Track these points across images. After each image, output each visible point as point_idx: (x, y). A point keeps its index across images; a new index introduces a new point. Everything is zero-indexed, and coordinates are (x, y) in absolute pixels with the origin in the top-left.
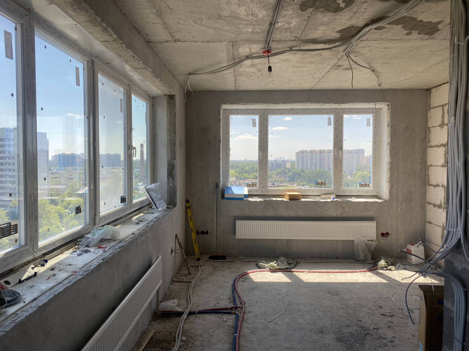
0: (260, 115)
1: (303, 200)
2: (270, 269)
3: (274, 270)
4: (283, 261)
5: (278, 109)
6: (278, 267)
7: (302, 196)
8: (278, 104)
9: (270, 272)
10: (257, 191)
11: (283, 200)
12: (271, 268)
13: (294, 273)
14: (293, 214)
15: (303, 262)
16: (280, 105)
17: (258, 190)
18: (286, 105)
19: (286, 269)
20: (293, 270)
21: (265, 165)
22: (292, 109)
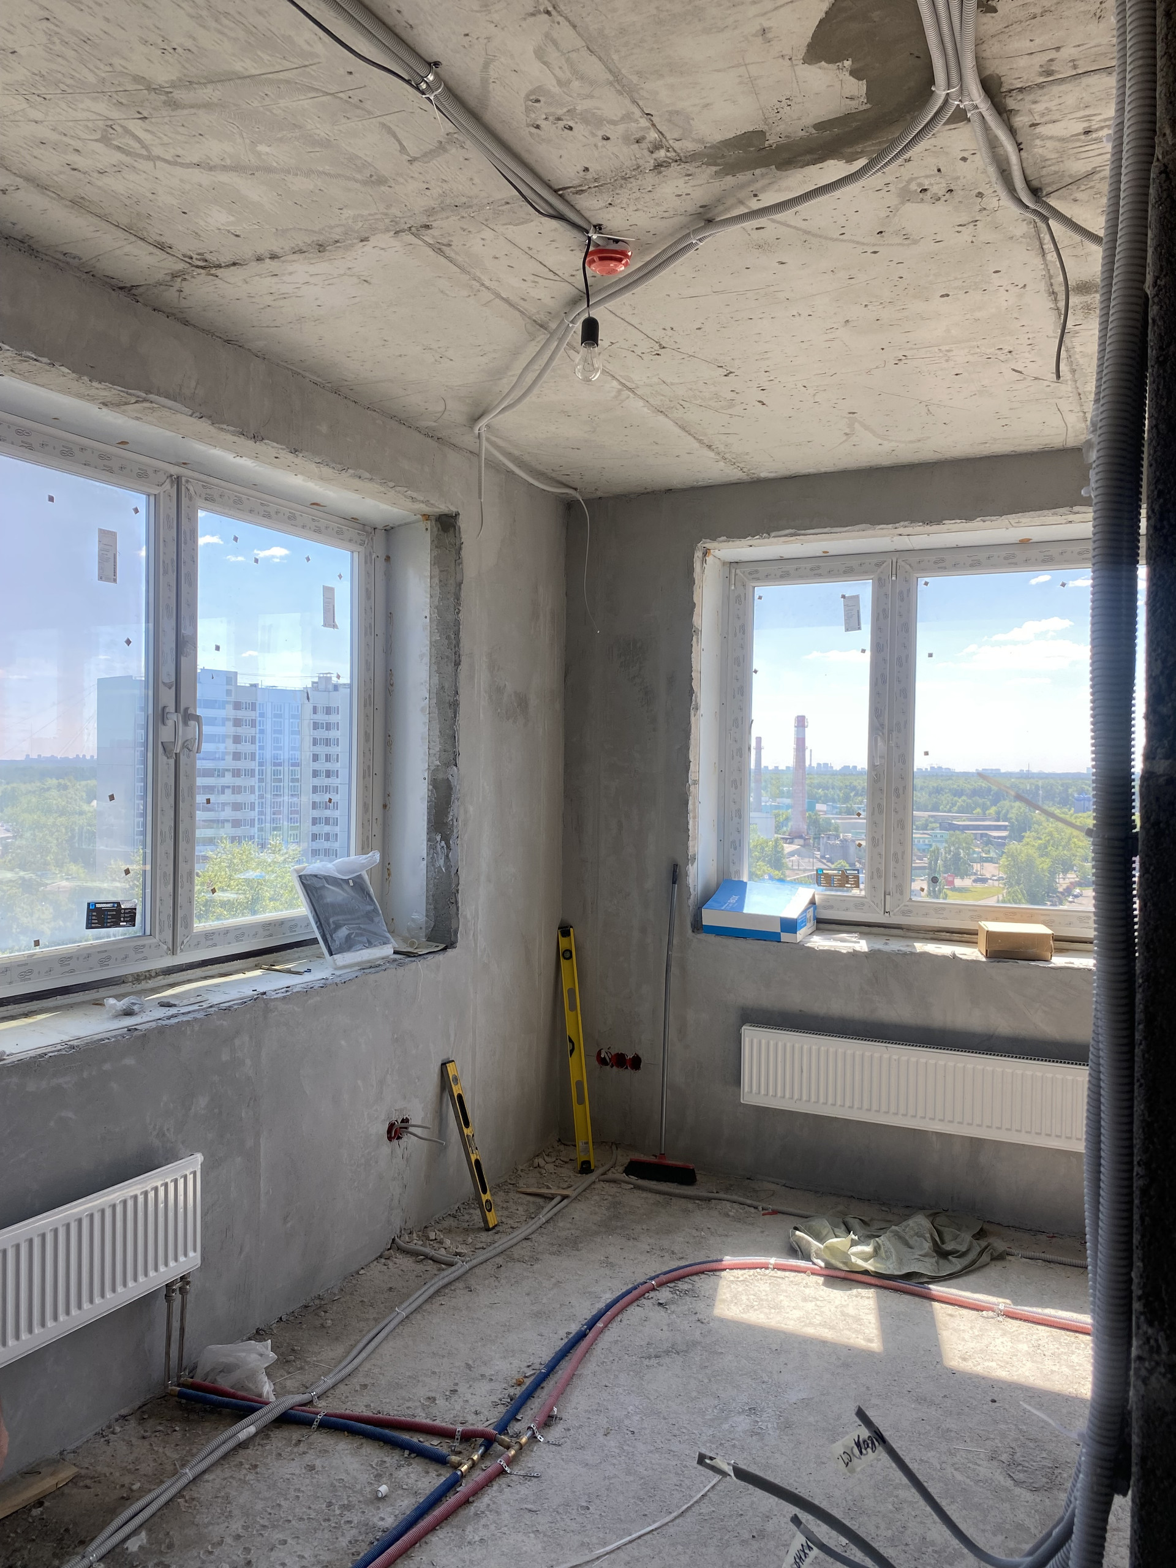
0: (880, 579)
1: (1058, 961)
2: (829, 1266)
3: (842, 1274)
4: (918, 1235)
5: (958, 547)
6: (869, 1266)
7: (1057, 939)
8: (939, 522)
9: (821, 1280)
10: (859, 904)
11: (954, 956)
12: (833, 1262)
13: (936, 1305)
14: (1003, 1025)
15: (1032, 1254)
16: (949, 525)
17: (863, 904)
18: (977, 523)
19: (908, 1276)
20: (936, 1289)
21: (898, 796)
22: (1025, 543)
